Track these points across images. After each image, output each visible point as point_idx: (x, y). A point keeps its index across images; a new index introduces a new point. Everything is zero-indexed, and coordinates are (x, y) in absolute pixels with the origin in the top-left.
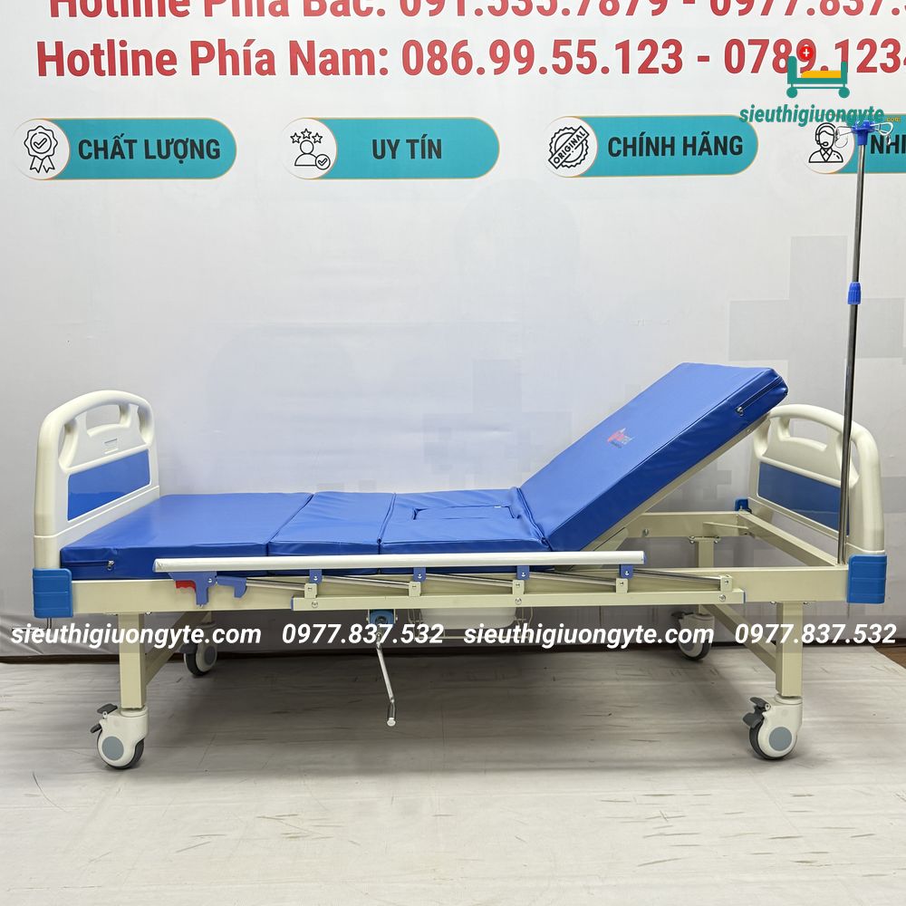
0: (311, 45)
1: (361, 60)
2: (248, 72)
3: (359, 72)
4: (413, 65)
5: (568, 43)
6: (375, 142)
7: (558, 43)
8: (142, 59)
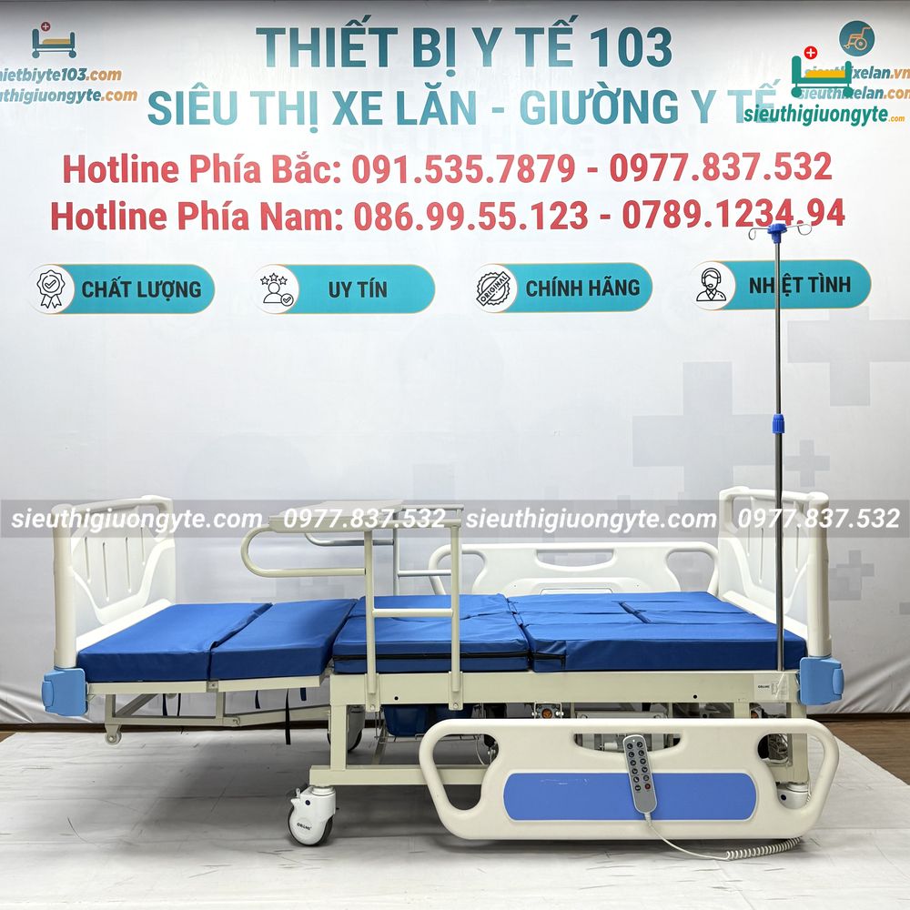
0: (279, 206)
1: (320, 219)
2: (226, 227)
3: (318, 227)
4: (363, 222)
5: (492, 204)
6: (331, 283)
7: (483, 205)
8: (138, 216)
